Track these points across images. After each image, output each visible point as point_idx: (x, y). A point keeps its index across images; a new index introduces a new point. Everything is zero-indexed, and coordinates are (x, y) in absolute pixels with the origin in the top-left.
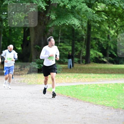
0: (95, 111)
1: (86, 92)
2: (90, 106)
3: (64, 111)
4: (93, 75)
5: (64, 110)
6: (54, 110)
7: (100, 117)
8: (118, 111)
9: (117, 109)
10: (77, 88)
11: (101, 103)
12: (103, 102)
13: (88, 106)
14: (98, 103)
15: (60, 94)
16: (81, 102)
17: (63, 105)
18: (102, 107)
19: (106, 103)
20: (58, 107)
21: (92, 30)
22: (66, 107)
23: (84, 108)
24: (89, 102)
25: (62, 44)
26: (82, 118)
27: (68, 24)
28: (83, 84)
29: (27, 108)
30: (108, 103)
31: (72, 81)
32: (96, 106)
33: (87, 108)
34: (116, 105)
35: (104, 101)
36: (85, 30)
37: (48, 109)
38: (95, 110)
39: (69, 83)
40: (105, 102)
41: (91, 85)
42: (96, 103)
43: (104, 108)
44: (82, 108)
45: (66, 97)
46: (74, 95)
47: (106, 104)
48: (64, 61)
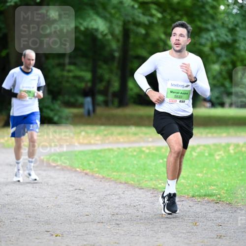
0: (138, 201)
1: (121, 162)
2: (128, 191)
3: (77, 202)
4: (133, 129)
5: (76, 198)
6: (56, 198)
7: (147, 213)
8: (183, 201)
9: (181, 196)
10: (102, 155)
11: (150, 184)
12: (154, 182)
13: (124, 190)
14: (143, 185)
15: (69, 167)
16: (111, 184)
17: (74, 188)
18: (151, 192)
19: (160, 184)
20: (64, 193)
21: (131, 40)
22: (81, 193)
23: (116, 195)
24: (126, 183)
25: (72, 68)
26: (113, 214)
27: (85, 28)
28: (115, 147)
29: (3, 195)
30: (162, 184)
31: (92, 141)
32: (140, 192)
33: (122, 195)
34: (180, 188)
35: (155, 180)
36: (118, 41)
37: (45, 198)
38: (137, 198)
39: (86, 144)
40: (157, 184)
41: (130, 150)
42: (141, 185)
43: (155, 195)
44: (112, 195)
45: (81, 172)
46: (97, 169)
47: (159, 186)
48: (77, 100)
